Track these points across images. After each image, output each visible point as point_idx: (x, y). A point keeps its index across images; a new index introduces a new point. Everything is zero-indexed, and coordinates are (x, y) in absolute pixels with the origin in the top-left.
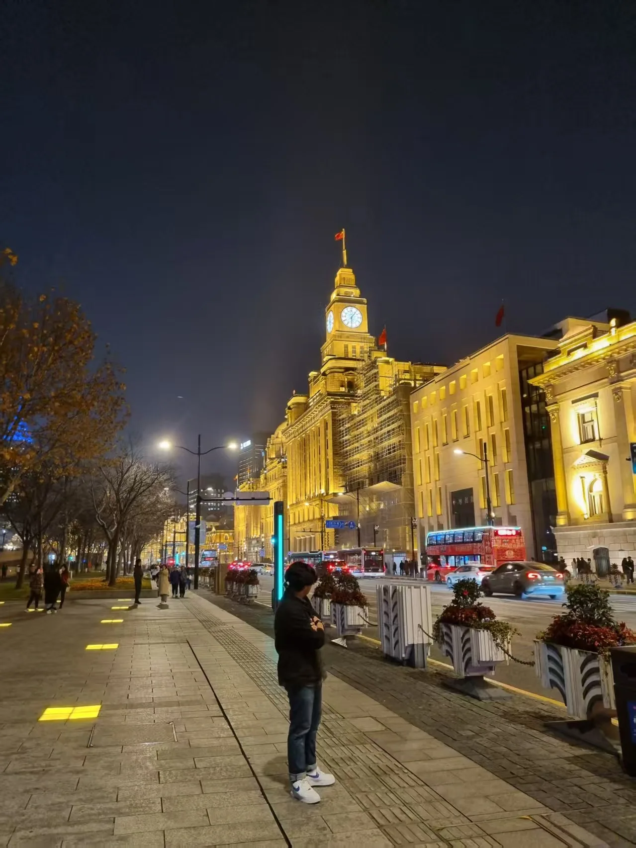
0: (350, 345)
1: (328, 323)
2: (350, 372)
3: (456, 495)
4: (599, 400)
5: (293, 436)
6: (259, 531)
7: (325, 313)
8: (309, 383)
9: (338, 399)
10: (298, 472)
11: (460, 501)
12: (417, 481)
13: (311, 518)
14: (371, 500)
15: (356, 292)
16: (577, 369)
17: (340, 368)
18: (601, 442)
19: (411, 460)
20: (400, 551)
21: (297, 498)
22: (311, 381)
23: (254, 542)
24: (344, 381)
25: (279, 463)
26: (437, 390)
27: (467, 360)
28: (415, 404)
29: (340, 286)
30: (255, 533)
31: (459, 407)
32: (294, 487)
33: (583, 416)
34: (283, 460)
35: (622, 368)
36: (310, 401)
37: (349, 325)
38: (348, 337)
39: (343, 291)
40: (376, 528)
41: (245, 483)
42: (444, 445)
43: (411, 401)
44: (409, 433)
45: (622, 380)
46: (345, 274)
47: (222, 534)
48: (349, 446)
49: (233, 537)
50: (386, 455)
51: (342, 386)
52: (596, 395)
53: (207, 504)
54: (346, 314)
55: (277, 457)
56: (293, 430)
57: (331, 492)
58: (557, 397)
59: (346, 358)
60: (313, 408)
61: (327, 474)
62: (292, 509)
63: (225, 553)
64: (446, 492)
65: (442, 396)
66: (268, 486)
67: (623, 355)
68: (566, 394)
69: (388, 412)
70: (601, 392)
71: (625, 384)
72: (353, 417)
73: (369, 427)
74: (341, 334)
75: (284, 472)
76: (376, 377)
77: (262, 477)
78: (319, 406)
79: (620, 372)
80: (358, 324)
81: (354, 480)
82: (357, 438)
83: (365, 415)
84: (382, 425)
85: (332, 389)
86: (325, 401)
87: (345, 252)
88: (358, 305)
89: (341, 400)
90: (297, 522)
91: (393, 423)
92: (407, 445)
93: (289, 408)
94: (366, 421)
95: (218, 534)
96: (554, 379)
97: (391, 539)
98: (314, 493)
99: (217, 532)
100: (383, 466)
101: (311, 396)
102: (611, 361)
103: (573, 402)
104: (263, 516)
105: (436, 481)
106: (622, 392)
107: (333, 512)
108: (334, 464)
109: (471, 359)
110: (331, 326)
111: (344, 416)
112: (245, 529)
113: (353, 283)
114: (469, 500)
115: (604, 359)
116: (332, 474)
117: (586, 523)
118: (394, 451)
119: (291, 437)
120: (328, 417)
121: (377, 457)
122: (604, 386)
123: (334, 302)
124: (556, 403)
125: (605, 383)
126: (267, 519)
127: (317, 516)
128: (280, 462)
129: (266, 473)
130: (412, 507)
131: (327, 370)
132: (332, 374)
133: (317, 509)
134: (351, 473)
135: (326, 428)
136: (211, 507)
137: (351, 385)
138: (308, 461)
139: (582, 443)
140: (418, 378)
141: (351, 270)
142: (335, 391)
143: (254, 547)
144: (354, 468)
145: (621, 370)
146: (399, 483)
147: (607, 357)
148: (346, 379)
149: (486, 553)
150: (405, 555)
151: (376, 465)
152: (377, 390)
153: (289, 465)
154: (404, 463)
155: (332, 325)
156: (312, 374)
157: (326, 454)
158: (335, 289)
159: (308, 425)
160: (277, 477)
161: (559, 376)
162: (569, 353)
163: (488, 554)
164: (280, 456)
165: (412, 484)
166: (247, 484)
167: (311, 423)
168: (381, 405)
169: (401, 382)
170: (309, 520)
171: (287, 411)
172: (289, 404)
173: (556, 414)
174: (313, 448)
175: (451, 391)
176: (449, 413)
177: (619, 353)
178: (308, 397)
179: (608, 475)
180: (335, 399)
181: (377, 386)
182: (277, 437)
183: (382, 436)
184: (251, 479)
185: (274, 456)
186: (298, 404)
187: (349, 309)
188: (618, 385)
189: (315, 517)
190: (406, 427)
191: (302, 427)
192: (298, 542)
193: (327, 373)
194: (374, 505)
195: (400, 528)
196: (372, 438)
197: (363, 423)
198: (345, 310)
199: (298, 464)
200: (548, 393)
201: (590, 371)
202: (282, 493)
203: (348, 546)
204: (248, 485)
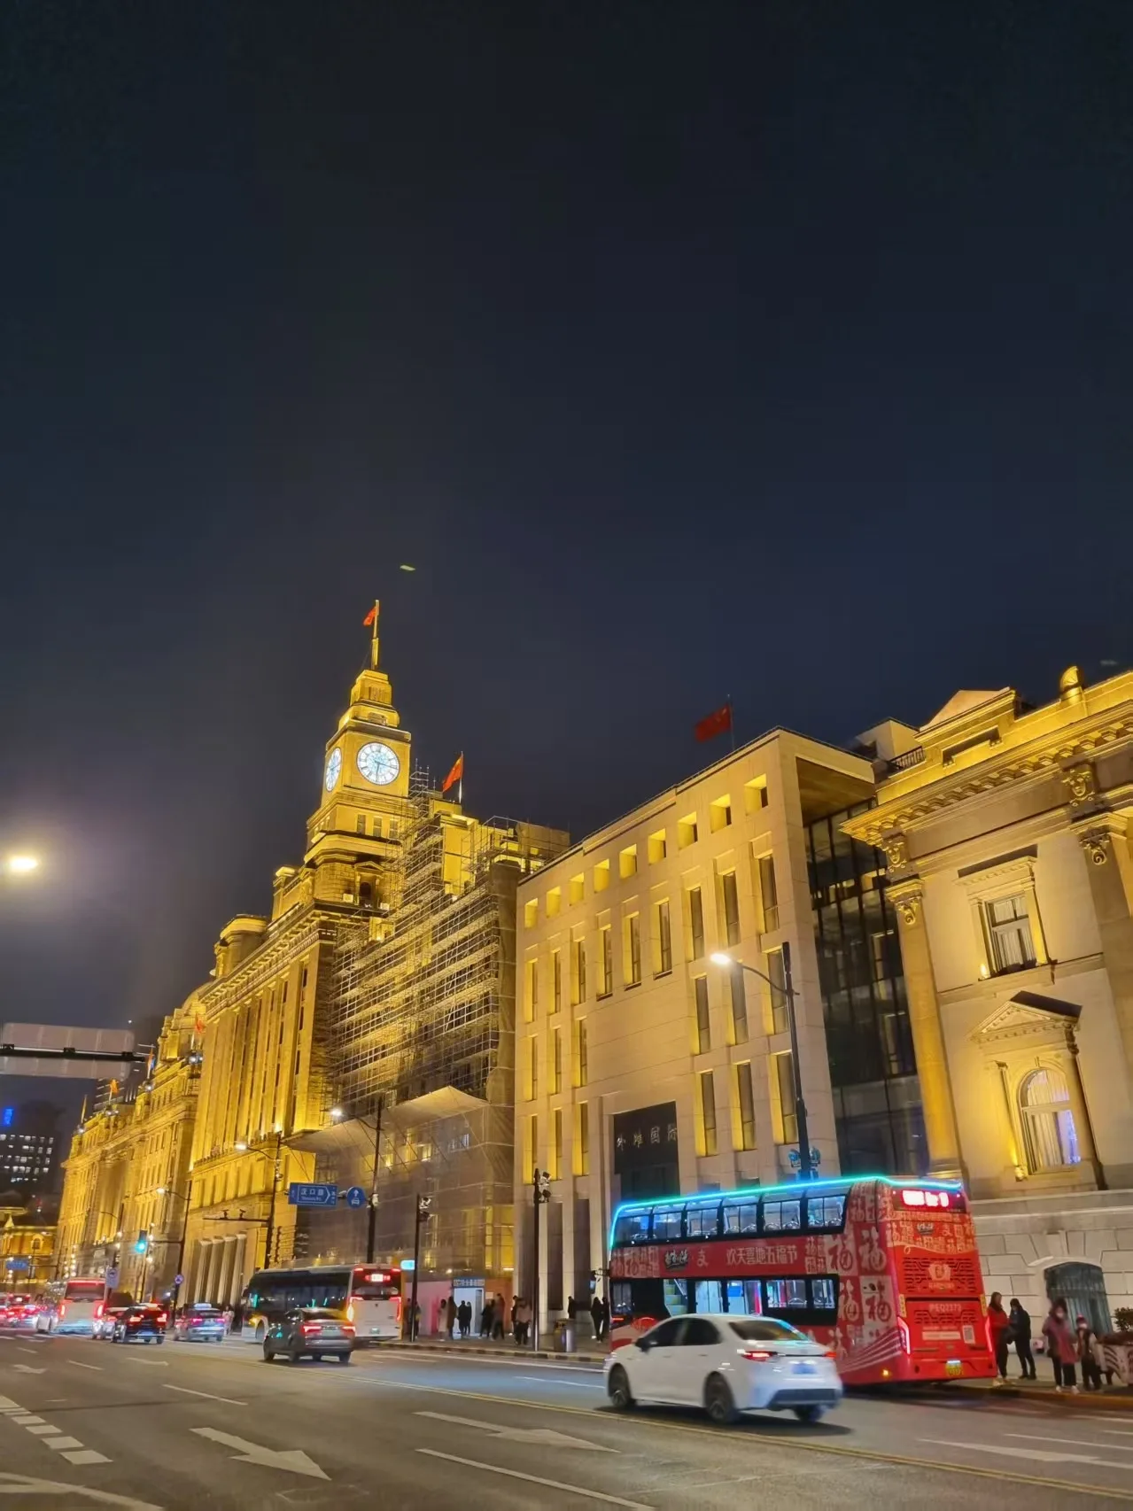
0: (371, 817)
1: (328, 772)
2: (368, 863)
3: (626, 1124)
4: (1038, 865)
5: (223, 1003)
6: (115, 1225)
7: (325, 752)
8: (274, 890)
9: (338, 918)
10: (225, 1086)
11: (638, 1139)
12: (524, 1089)
13: (242, 1192)
14: (401, 1140)
15: (392, 718)
16: (977, 790)
17: (349, 853)
18: (1053, 969)
19: (511, 1040)
20: (470, 1272)
21: (214, 1145)
22: (279, 887)
23: (99, 1254)
24: (354, 882)
25: (183, 1066)
26: (589, 873)
27: (668, 797)
28: (529, 907)
29: (362, 702)
30: (105, 1233)
31: (643, 906)
32: (211, 1120)
33: (990, 906)
34: (193, 1060)
35: (1105, 777)
36: (271, 929)
37: (373, 778)
38: (368, 801)
39: (366, 711)
40: (423, 1205)
41: (98, 1115)
42: (600, 998)
43: (519, 904)
44: (511, 972)
45: (1111, 810)
46: (372, 682)
47: (28, 1234)
48: (358, 1011)
49: (53, 1242)
50: (451, 1026)
51: (348, 892)
52: (1031, 852)
53: (11, 1170)
54: (368, 755)
55: (181, 1054)
56: (225, 990)
57: (298, 1127)
58: (919, 863)
59: (360, 835)
60: (278, 939)
61: (292, 1086)
62: (200, 1172)
63: (26, 1281)
64: (601, 1116)
65: (600, 883)
66: (150, 1119)
67: (1113, 745)
68: (946, 853)
69: (462, 926)
70: (1043, 842)
71: (1115, 820)
72: (373, 946)
73: (409, 966)
74: (352, 794)
75: (191, 1087)
76: (436, 853)
77: (140, 1100)
78: (293, 932)
79: (1101, 790)
80: (389, 778)
81: (362, 1093)
82: (377, 995)
83: (404, 939)
84: (441, 960)
85: (326, 896)
86: (308, 921)
87: (375, 642)
88: (392, 742)
89: (343, 921)
90: (207, 1202)
91: (471, 951)
92: (504, 1002)
93: (224, 943)
94: (404, 952)
95: (19, 1234)
96: (911, 817)
97: (446, 1238)
98: (257, 1134)
99: (17, 1231)
100: (437, 1057)
101: (274, 919)
102: (1074, 763)
103: (962, 873)
104: (129, 1190)
105: (574, 1088)
106: (1110, 838)
107: (301, 1170)
108: (314, 1064)
109: (677, 794)
110: (333, 777)
111: (352, 944)
112: (83, 1222)
113: (388, 700)
114: (663, 1134)
115: (1056, 758)
116: (306, 1084)
117: (1023, 1192)
118: (469, 1018)
119: (218, 1007)
120: (310, 957)
121: (424, 1036)
122: (1054, 826)
123: (345, 730)
124: (916, 876)
125: (1061, 819)
126: (137, 1198)
127: (258, 1187)
128: (187, 1063)
129: (150, 1092)
130: (507, 1156)
131: (317, 857)
132: (329, 865)
133: (259, 1169)
134: (356, 1077)
135: (303, 982)
136: (18, 1174)
137: (368, 892)
138: (251, 1058)
139: (993, 975)
140: (534, 851)
141: (385, 677)
142: (332, 900)
143: (98, 1265)
144: (364, 1063)
145: (1103, 785)
146: (480, 1094)
147: (1065, 755)
148: (358, 878)
149: (863, 1271)
150: (481, 1282)
151: (419, 1055)
152: (436, 881)
153: (206, 1072)
154: (495, 1044)
155: (336, 775)
156: (283, 872)
157: (296, 1041)
158: (349, 707)
159: (262, 977)
160: (174, 1098)
161: (926, 810)
162: (948, 757)
163: (870, 1272)
164: (186, 1053)
165: (511, 1099)
166: (103, 1116)
167: (268, 972)
168: (445, 914)
169: (496, 860)
170: (236, 1197)
171: (217, 947)
172: (223, 935)
173: (915, 905)
174: (266, 1029)
175: (625, 869)
176: (615, 920)
177: (1098, 742)
178: (268, 920)
179: (1079, 1056)
180: (331, 917)
181: (437, 873)
182: (186, 1015)
183: (441, 983)
184: (115, 1106)
185: (174, 1055)
186: (244, 935)
187: (375, 746)
188: (1097, 822)
189: (252, 1192)
190: (504, 964)
191: (248, 982)
192: (203, 1252)
193: (318, 862)
194: (407, 1155)
195: (470, 1212)
196: (414, 990)
197: (393, 958)
198: (367, 749)
199: (227, 1066)
200: (894, 853)
201: (1012, 792)
202: (180, 1137)
203: (332, 1259)
204: (105, 1119)
